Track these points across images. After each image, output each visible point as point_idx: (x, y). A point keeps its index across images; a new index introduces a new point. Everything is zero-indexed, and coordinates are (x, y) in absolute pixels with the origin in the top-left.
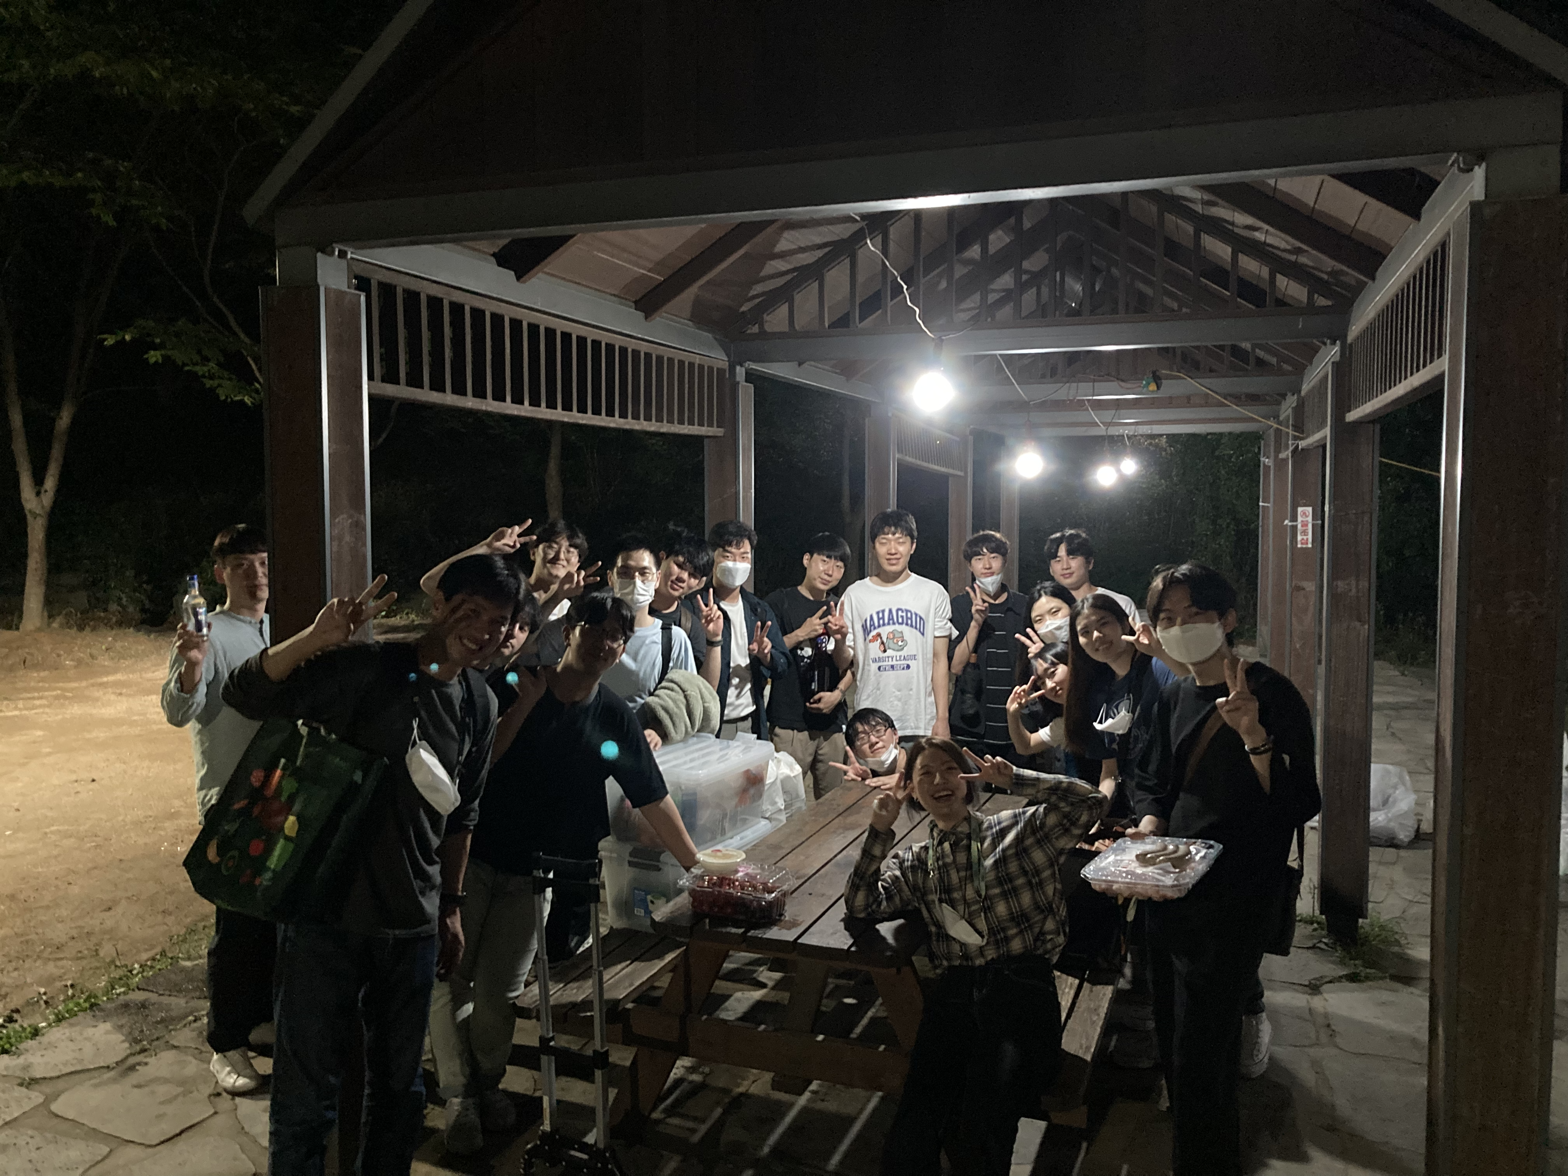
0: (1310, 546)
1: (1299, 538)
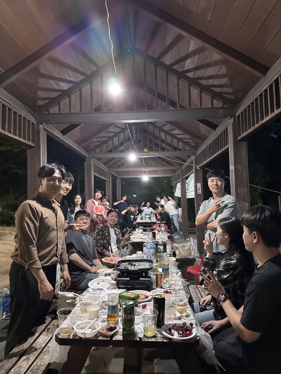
0: (201, 193)
1: (198, 191)
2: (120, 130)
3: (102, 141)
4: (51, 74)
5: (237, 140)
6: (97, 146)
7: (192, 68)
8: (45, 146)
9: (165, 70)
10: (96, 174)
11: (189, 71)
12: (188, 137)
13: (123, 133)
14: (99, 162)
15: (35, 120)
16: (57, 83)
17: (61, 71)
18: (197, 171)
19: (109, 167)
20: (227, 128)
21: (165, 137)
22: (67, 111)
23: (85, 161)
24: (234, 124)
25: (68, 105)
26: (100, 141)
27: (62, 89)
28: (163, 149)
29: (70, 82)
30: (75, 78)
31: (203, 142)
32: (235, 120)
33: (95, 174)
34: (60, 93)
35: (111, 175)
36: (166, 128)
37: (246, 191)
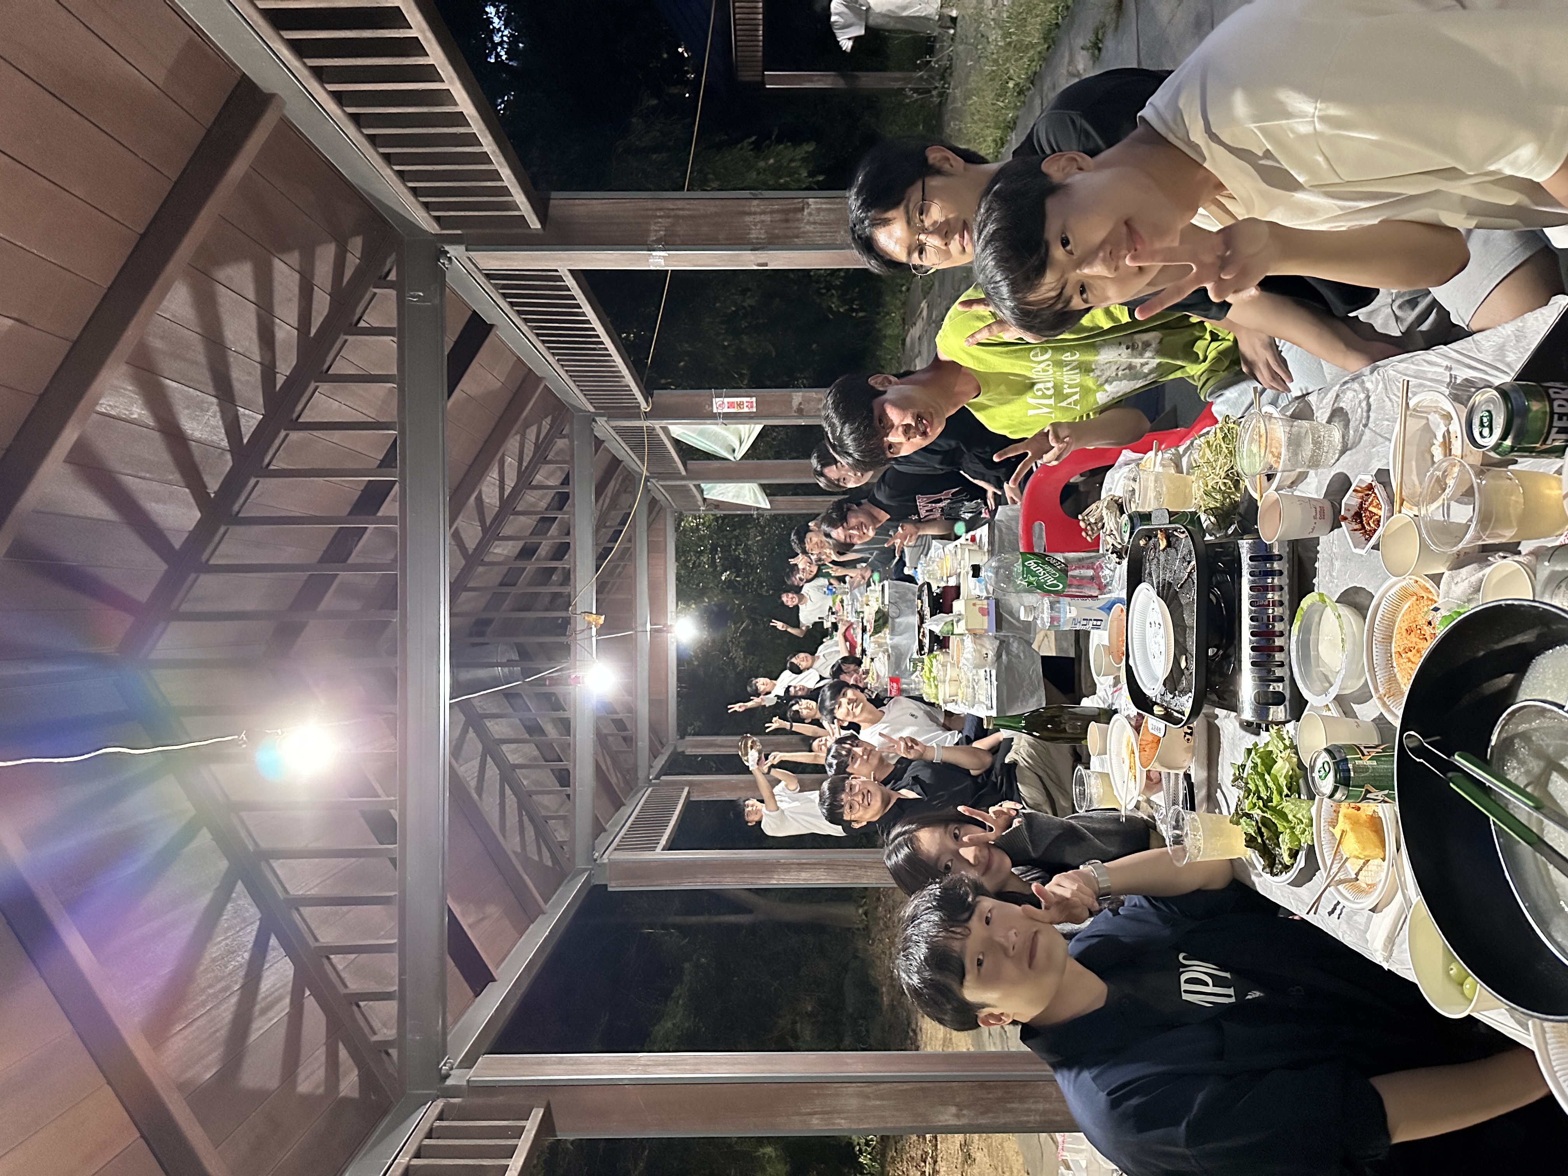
0: (754, 399)
1: (746, 410)
2: (471, 734)
3: (520, 815)
4: (223, 1033)
5: (541, 232)
6: (542, 836)
7: (222, 411)
8: (544, 1063)
9: (222, 529)
10: (663, 842)
11: (232, 427)
12: (512, 444)
13: (489, 724)
14: (607, 827)
15: (425, 1104)
16: (263, 1004)
17: (210, 986)
18: (658, 413)
19: (631, 786)
20: (489, 277)
21: (511, 543)
22: (390, 963)
23: (606, 886)
24: (473, 243)
25: (364, 957)
26: (521, 822)
27: (291, 984)
28: (562, 550)
29: (260, 949)
30: (243, 926)
31: (540, 379)
32: (455, 240)
33: (660, 846)
34: (307, 993)
35: (663, 778)
36: (472, 534)
37: (758, 205)
